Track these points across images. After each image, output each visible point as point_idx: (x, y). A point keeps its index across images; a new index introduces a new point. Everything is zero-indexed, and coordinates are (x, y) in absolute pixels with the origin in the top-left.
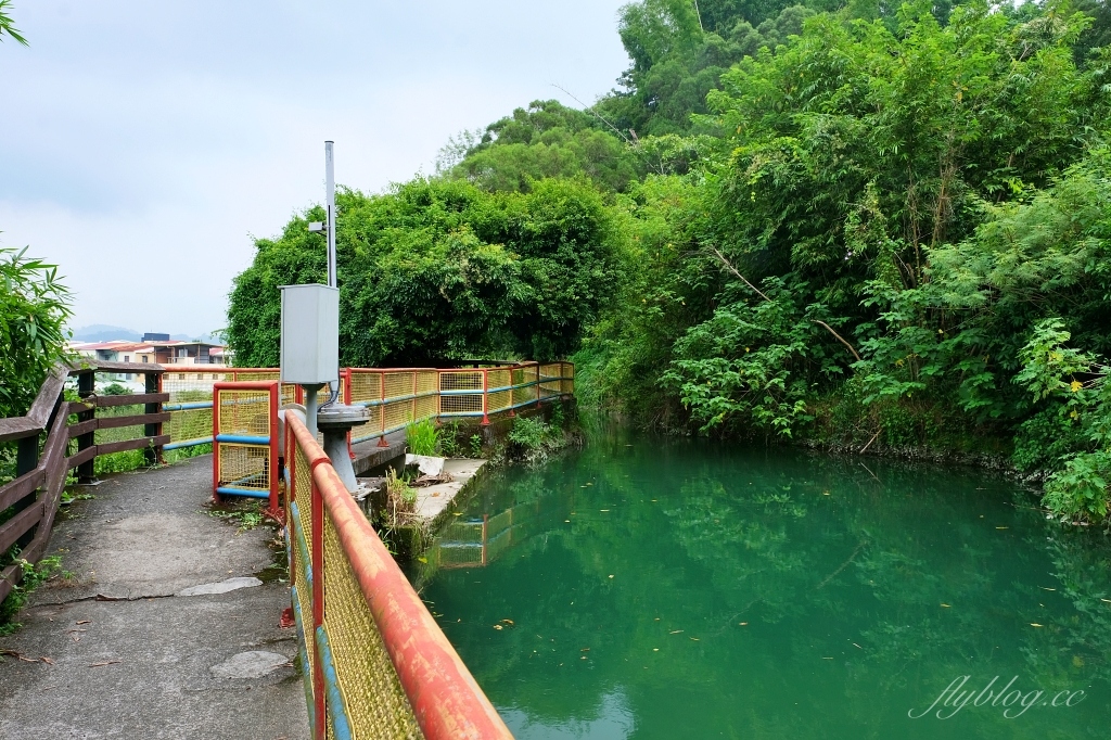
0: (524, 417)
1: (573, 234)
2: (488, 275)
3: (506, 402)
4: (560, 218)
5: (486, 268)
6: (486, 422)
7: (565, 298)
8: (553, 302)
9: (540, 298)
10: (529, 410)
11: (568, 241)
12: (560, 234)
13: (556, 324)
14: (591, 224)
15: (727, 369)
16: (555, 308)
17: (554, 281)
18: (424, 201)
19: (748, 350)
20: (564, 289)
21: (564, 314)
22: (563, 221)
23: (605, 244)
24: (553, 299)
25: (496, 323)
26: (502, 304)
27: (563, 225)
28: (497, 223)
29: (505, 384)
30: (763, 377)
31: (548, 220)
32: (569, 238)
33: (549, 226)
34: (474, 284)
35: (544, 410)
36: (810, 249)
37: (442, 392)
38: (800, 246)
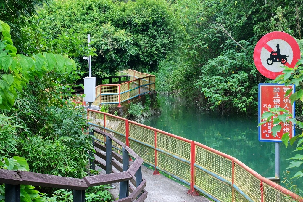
0: (134, 103)
1: (155, 24)
2: (120, 45)
3: (126, 97)
4: (149, 17)
5: (118, 42)
6: (120, 106)
7: (151, 52)
8: (146, 54)
9: (141, 53)
10: (135, 100)
11: (153, 27)
12: (149, 24)
13: (147, 63)
14: (163, 19)
15: (223, 81)
16: (147, 56)
17: (147, 45)
18: (90, 8)
19: (233, 72)
20: (151, 48)
21: (151, 59)
22: (150, 18)
23: (169, 27)
24: (146, 52)
25: (123, 64)
26: (125, 56)
27: (151, 20)
28: (122, 18)
29: (126, 90)
30: (236, 86)
31: (144, 17)
32: (153, 25)
33: (145, 21)
34: (114, 49)
35: (141, 99)
36: (261, 28)
37: (102, 94)
38: (257, 26)
